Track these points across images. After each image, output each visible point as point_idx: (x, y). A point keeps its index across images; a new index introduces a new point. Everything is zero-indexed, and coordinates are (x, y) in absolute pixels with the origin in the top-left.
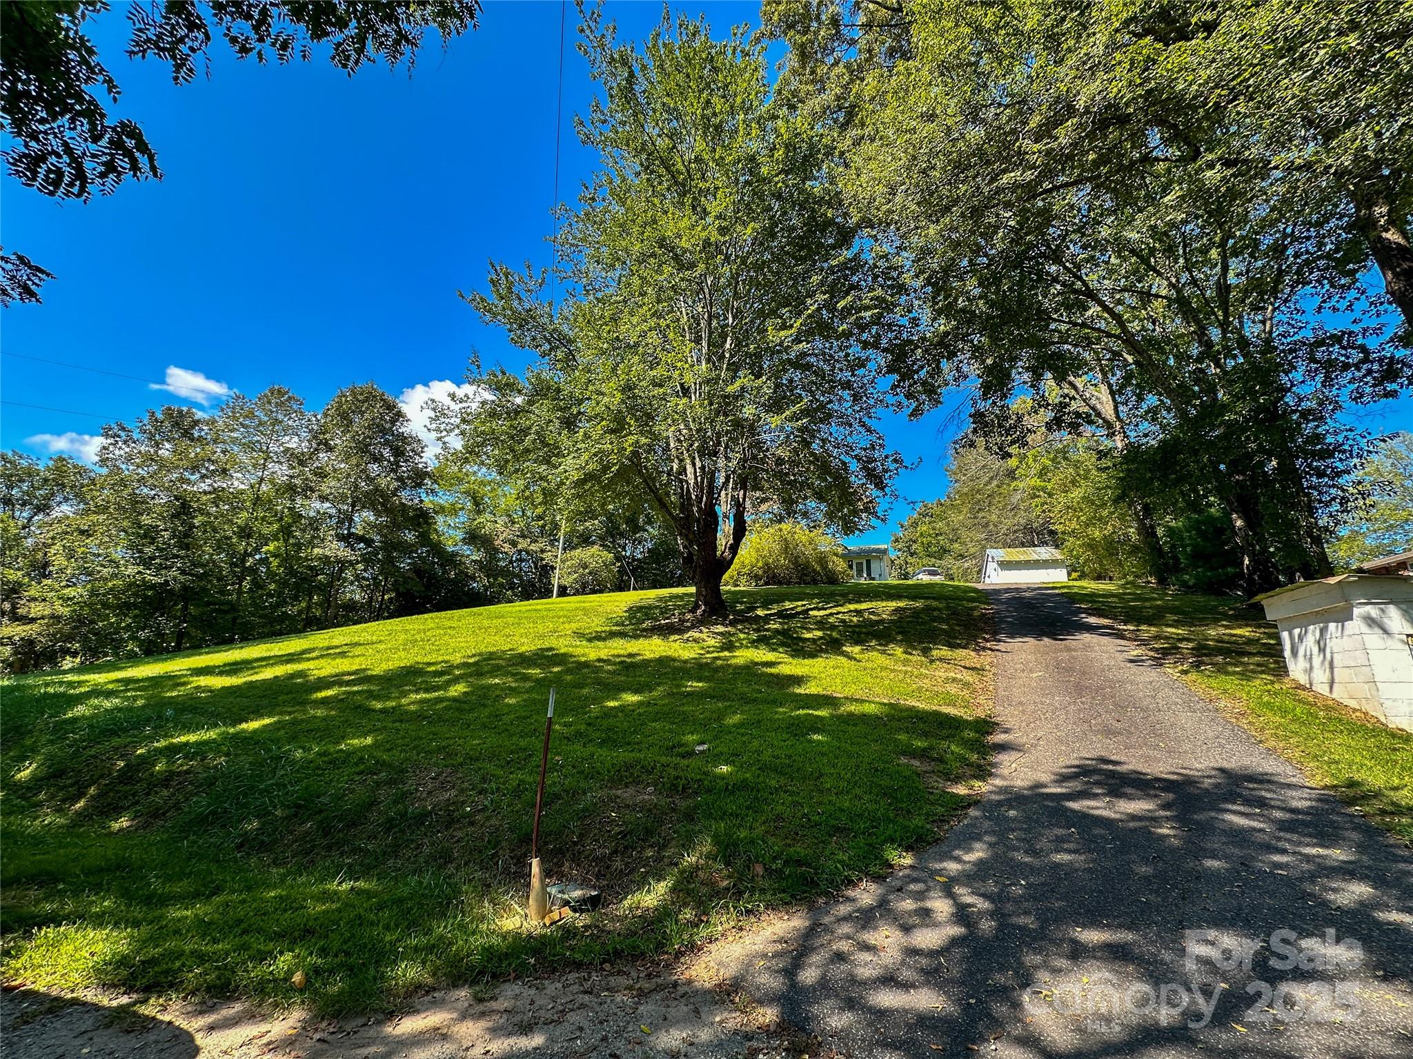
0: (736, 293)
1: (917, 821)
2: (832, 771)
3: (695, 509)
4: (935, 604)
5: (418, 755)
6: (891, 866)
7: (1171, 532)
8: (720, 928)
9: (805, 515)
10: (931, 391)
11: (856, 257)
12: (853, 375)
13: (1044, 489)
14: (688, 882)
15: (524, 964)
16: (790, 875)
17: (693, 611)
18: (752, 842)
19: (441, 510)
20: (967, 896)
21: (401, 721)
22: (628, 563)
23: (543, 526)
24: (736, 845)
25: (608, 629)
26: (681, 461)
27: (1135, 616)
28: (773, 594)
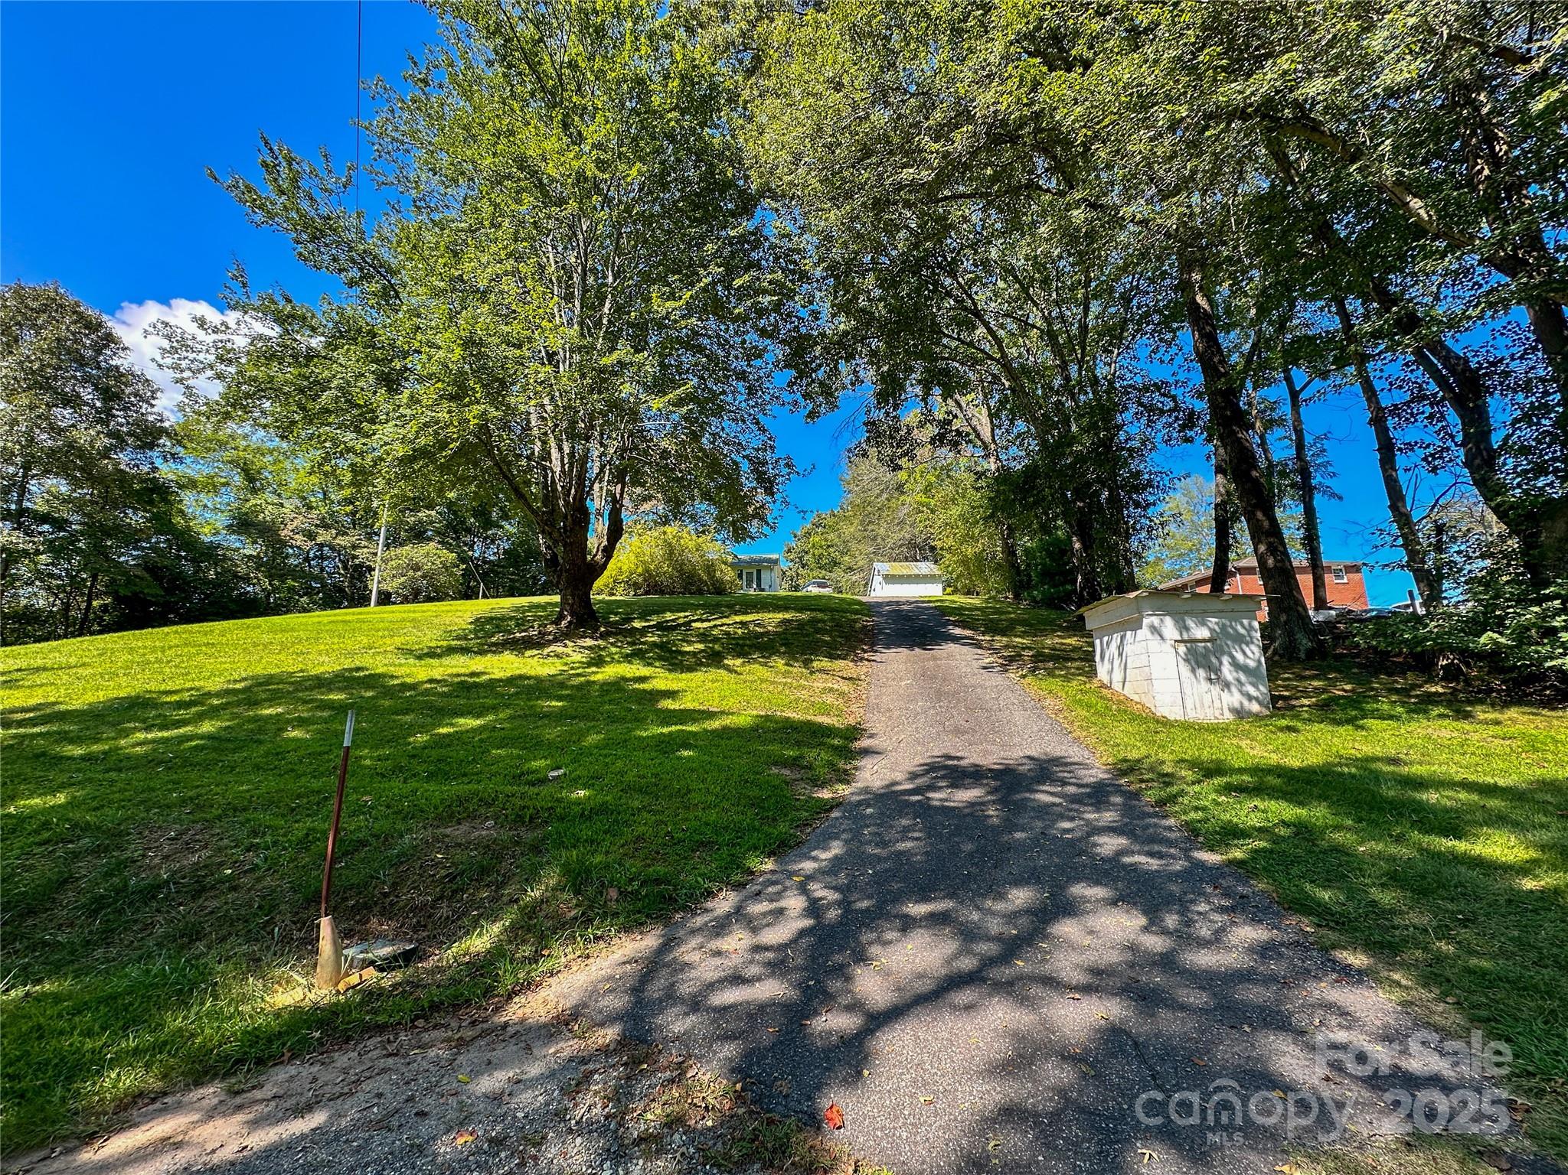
0: (617, 247)
1: (783, 827)
2: (701, 786)
3: (561, 503)
4: (820, 615)
5: (148, 811)
6: (752, 873)
7: (1027, 551)
8: (563, 960)
9: (693, 518)
10: (827, 392)
11: (757, 231)
12: (749, 365)
13: (927, 506)
14: (530, 918)
15: (304, 1041)
16: (646, 895)
17: (557, 622)
18: (607, 866)
19: (192, 484)
20: (818, 890)
21: (120, 770)
22: (477, 566)
23: (354, 513)
24: (588, 871)
25: (445, 643)
26: (544, 443)
27: (993, 628)
28: (654, 605)
